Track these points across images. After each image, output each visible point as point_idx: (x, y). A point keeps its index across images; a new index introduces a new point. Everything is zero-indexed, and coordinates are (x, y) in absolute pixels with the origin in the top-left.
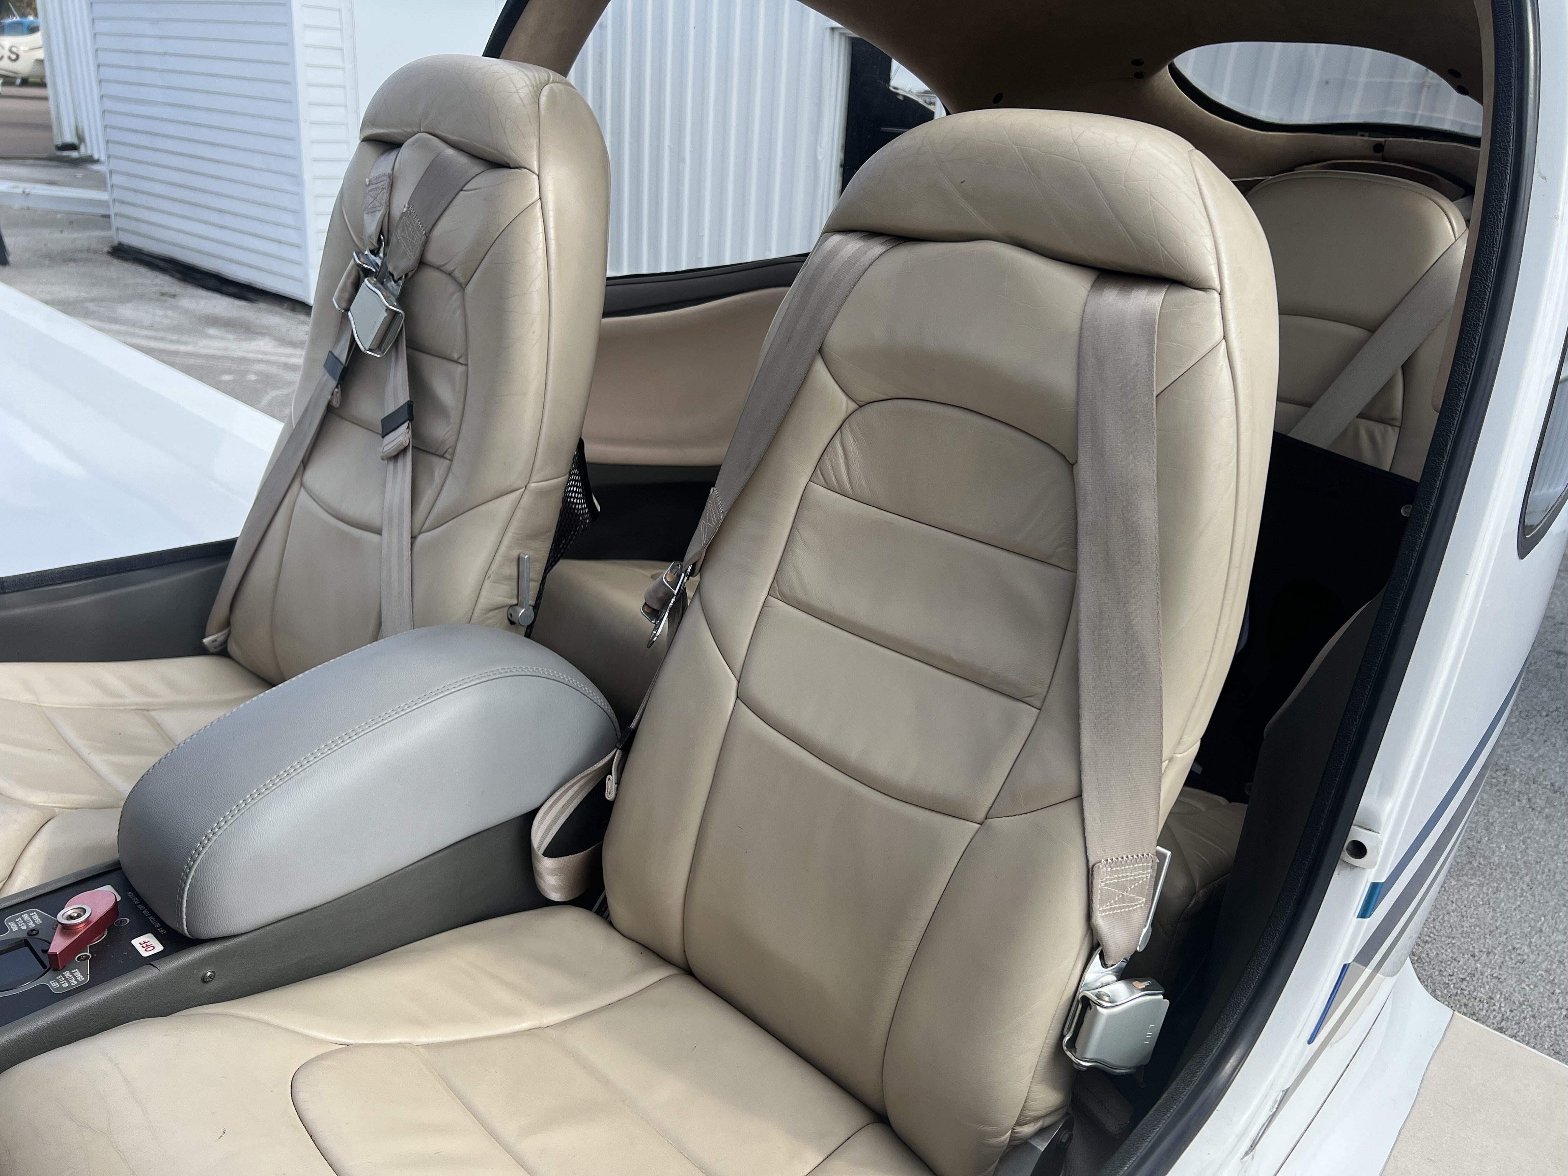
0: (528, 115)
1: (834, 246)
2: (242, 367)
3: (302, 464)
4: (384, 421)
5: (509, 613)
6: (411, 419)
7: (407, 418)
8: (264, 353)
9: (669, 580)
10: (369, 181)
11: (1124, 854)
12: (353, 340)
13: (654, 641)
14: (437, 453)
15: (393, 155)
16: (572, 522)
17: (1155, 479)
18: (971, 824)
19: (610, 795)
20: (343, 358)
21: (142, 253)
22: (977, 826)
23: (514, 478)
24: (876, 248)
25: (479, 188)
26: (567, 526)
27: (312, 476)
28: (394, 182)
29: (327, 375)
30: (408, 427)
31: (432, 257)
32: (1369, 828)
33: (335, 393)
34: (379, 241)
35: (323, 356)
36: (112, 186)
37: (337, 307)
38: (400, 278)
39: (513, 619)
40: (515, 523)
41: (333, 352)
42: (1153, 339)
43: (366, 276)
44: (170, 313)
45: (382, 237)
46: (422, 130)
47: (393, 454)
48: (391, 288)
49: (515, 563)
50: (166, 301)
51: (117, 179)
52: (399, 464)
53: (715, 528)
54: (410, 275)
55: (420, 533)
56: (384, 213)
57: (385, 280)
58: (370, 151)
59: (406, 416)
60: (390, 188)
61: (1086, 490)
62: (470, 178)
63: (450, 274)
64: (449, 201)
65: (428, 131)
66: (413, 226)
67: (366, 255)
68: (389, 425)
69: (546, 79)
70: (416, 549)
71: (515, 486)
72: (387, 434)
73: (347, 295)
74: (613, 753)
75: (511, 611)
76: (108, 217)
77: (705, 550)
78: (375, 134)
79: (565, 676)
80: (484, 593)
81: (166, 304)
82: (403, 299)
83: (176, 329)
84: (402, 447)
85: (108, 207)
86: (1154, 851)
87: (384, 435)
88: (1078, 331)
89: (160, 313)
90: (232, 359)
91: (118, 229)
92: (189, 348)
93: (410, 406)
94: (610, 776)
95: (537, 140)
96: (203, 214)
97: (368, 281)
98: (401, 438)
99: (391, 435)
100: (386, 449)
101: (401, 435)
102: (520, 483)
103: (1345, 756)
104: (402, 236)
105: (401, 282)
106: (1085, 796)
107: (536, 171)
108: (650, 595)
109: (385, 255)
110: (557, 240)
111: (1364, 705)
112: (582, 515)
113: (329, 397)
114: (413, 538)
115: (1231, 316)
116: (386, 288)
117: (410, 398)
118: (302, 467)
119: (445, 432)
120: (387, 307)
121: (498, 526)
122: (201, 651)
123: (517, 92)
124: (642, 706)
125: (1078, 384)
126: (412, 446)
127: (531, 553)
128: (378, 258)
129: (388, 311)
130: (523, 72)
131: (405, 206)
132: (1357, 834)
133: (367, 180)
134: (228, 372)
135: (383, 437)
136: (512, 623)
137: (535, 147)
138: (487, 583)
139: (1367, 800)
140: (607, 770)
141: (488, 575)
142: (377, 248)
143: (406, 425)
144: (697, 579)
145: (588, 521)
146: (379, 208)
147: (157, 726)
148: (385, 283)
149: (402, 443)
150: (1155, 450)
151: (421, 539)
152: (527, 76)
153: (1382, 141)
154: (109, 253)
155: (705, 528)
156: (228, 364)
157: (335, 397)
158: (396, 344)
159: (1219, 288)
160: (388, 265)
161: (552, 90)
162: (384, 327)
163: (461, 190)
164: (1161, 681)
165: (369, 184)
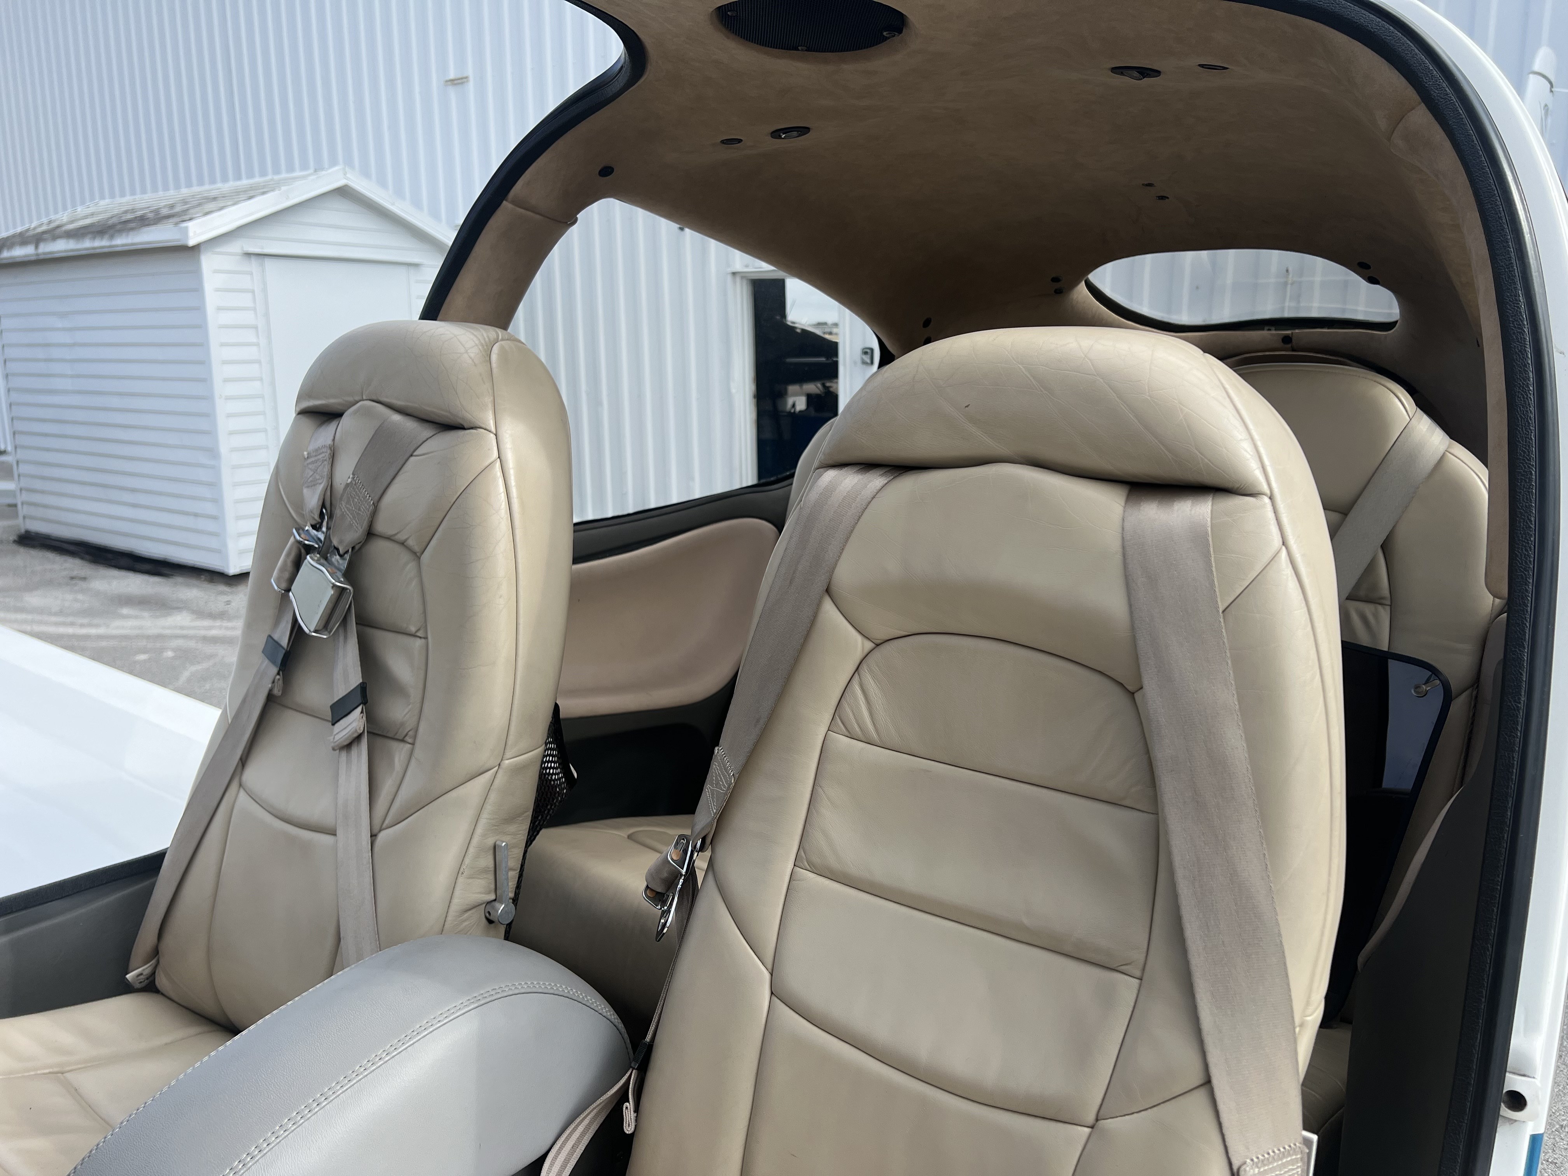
0: (481, 375)
1: (830, 482)
2: (158, 645)
3: (240, 762)
4: (333, 707)
5: (487, 911)
6: (365, 701)
7: (361, 701)
8: (182, 628)
9: (675, 858)
10: (308, 454)
11: (1269, 1148)
12: (295, 620)
13: (664, 934)
14: (396, 737)
15: (332, 426)
16: (549, 796)
17: (1236, 703)
18: (1079, 1128)
19: (628, 1129)
20: (284, 642)
21: (51, 539)
22: (1087, 1130)
23: (485, 757)
24: (875, 481)
25: (432, 452)
26: (543, 800)
27: (252, 775)
28: (335, 454)
29: (267, 661)
30: (362, 712)
31: (381, 527)
32: (1522, 1073)
33: (276, 681)
34: (322, 515)
35: (260, 641)
36: (19, 476)
37: (276, 588)
38: (347, 552)
39: (491, 918)
40: (488, 807)
41: (272, 636)
42: (1209, 551)
43: (307, 554)
44: (80, 597)
45: (324, 511)
46: (364, 398)
47: (345, 743)
48: (336, 563)
49: (491, 852)
50: (75, 585)
51: (24, 469)
52: (353, 752)
53: (726, 794)
54: (357, 547)
55: (380, 831)
56: (326, 485)
57: (329, 555)
58: (307, 423)
59: (359, 699)
60: (331, 460)
61: (1158, 721)
62: (421, 442)
63: (402, 544)
64: (399, 468)
65: (371, 398)
66: (359, 497)
67: (307, 530)
68: (339, 711)
69: (495, 337)
70: (376, 849)
71: (487, 766)
72: (339, 721)
73: (287, 575)
74: (628, 1075)
75: (489, 909)
76: (15, 506)
77: (716, 821)
78: (313, 406)
79: (564, 987)
80: (457, 893)
81: (76, 588)
82: (350, 574)
83: (88, 612)
84: (356, 735)
85: (15, 496)
86: (1300, 1140)
87: (334, 722)
88: (1120, 550)
89: (69, 597)
90: (148, 637)
91: (24, 517)
92: (101, 631)
93: (363, 688)
94: (628, 1104)
95: (492, 398)
96: (115, 495)
97: (311, 558)
98: (354, 725)
99: (342, 722)
100: (337, 738)
101: (355, 721)
102: (494, 761)
103: (1484, 993)
104: (347, 508)
105: (347, 557)
106: (1215, 1081)
107: (493, 430)
108: (651, 876)
109: (328, 528)
110: (520, 497)
111: (1495, 932)
112: (559, 785)
113: (270, 686)
114: (373, 836)
115: (1285, 520)
116: (330, 563)
117: (363, 680)
118: (240, 764)
119: (405, 713)
120: (333, 584)
121: (469, 814)
122: (126, 989)
123: (466, 352)
124: (658, 1011)
125: (1130, 605)
126: (367, 732)
127: (508, 838)
128: (320, 533)
129: (334, 588)
130: (470, 332)
131: (349, 478)
132: (1513, 1082)
133: (305, 453)
134: (144, 651)
135: (333, 724)
136: (490, 922)
137: (490, 406)
138: (461, 880)
139: (1516, 1041)
140: (623, 1097)
141: (462, 870)
142: (318, 523)
143: (359, 709)
144: (708, 854)
145: (565, 791)
146: (320, 481)
147: (75, 1092)
148: (329, 558)
149: (356, 730)
150: (1231, 672)
151: (382, 836)
152: (475, 336)
153: (1289, 334)
154: (15, 541)
155: (713, 795)
156: (143, 643)
157: (276, 684)
158: (345, 622)
159: (1268, 492)
160: (332, 539)
161: (502, 348)
162: (331, 606)
163: (411, 455)
164: (1280, 935)
165: (308, 457)
